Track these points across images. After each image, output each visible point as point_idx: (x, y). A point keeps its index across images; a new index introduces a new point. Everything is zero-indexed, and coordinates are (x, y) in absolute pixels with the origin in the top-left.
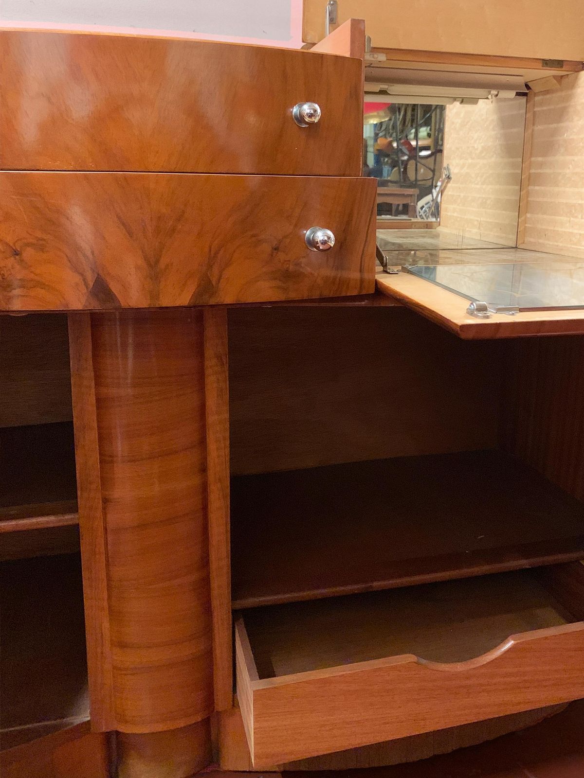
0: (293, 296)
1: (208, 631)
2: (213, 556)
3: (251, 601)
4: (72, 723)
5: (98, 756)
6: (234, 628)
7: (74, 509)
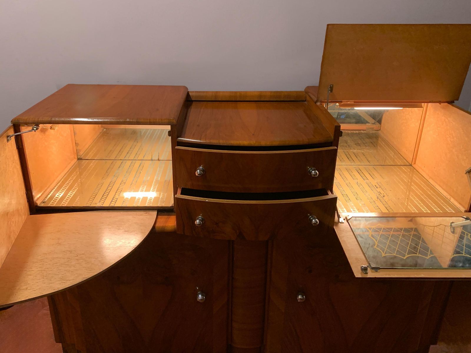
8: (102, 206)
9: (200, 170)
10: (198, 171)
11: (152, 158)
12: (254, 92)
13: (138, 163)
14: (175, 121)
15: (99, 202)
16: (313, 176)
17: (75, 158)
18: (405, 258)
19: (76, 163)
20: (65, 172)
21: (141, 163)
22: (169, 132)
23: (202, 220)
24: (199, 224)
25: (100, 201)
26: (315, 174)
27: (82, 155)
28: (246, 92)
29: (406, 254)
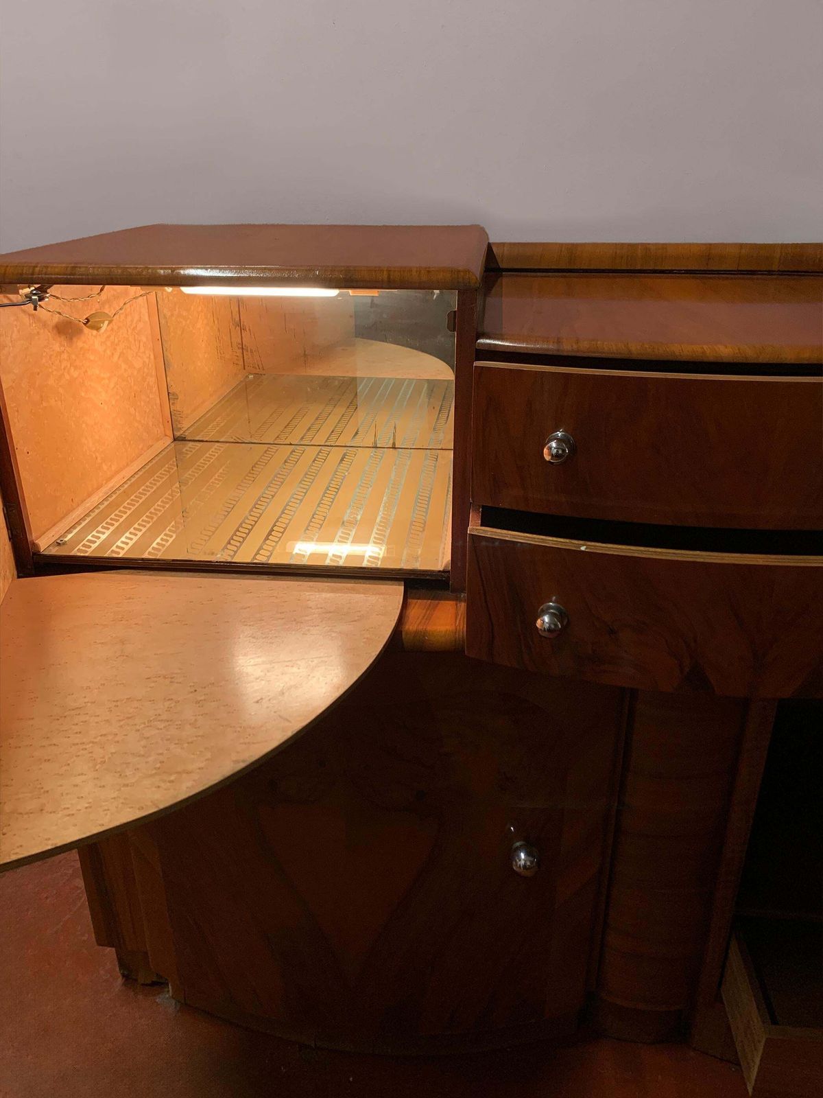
8: (229, 560)
9: (559, 440)
10: (554, 444)
11: (375, 442)
13: (336, 454)
15: (223, 549)
17: (166, 435)
19: (169, 448)
20: (135, 467)
21: (345, 455)
23: (560, 615)
24: (549, 630)
25: (225, 548)
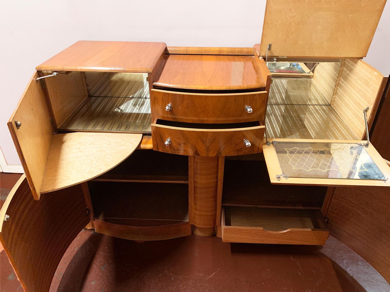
0: (239, 154)
1: (216, 210)
2: (218, 195)
3: (226, 205)
4: (184, 222)
5: (190, 228)
6: (222, 210)
7: (188, 180)
9: (168, 107)
12: (216, 48)
14: (151, 70)
16: (248, 112)
17: (86, 96)
18: (308, 171)
19: (87, 99)
22: (147, 78)
23: (170, 142)
24: (168, 145)
25: (101, 126)
26: (250, 111)
27: (92, 93)
28: (210, 48)
29: (310, 168)
